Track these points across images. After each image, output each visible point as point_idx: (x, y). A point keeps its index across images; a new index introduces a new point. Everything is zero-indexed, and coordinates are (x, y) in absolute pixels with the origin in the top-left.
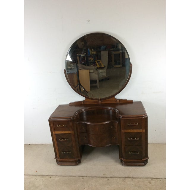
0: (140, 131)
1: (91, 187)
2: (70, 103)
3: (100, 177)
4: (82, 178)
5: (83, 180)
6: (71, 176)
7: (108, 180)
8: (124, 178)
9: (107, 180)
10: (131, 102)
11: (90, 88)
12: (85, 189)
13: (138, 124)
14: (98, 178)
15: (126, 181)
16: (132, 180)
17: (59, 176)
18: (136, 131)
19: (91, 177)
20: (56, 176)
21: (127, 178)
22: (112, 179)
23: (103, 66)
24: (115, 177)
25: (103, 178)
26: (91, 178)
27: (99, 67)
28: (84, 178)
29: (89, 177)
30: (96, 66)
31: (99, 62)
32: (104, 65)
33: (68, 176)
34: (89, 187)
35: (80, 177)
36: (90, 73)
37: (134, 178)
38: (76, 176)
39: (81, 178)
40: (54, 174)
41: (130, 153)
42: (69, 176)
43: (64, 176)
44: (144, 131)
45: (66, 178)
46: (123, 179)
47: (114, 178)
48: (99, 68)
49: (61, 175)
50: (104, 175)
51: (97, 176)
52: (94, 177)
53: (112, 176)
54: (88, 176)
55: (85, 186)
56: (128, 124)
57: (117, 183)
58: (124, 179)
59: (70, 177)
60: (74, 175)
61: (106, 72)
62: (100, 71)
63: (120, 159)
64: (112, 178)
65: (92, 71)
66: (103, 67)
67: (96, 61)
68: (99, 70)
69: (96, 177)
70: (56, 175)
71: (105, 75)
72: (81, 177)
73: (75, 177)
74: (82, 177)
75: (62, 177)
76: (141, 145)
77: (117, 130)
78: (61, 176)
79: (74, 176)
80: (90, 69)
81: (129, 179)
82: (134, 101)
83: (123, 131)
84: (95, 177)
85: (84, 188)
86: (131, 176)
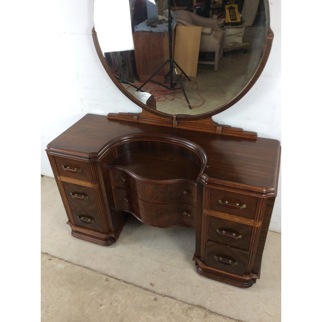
0: (249, 222)
1: (115, 305)
2: (110, 115)
3: (140, 287)
4: (107, 280)
5: (106, 283)
6: (87, 268)
7: (156, 299)
8: (189, 306)
9: (153, 298)
10: (251, 137)
11: (198, 68)
12: (102, 307)
13: (244, 206)
14: (137, 289)
15: (192, 315)
16: (206, 316)
17: (66, 261)
18: (237, 219)
19: (125, 282)
20: (61, 259)
21: (196, 308)
22: (162, 300)
23: (239, 20)
24: (171, 297)
25: (146, 292)
26: (123, 283)
27: (230, 21)
28: (110, 279)
29: (120, 280)
30: (223, 19)
31: (234, 8)
32: (241, 19)
33: (81, 266)
34: (111, 304)
35: (103, 276)
36: (203, 34)
37: (211, 312)
38: (95, 271)
39: (105, 277)
40: (58, 255)
41: (216, 257)
42: (84, 267)
43: (74, 264)
44: (259, 224)
45: (77, 268)
46: (186, 306)
47: (170, 300)
48: (228, 24)
49: (69, 260)
50: (151, 284)
51: (136, 283)
52: (129, 283)
53: (167, 293)
54: (119, 277)
55: (105, 300)
56: (220, 201)
57: (171, 313)
58: (189, 308)
59: (85, 269)
60: (93, 266)
61: (242, 34)
62: (231, 31)
63: (193, 259)
64: (165, 296)
65: (208, 30)
66: (239, 22)
67: (227, 7)
68: (228, 29)
69: (135, 285)
70: (60, 257)
71: (241, 42)
72: (105, 275)
73: (93, 272)
74: (107, 275)
75: (70, 264)
76: (245, 250)
77: (195, 201)
78: (69, 262)
79: (93, 270)
80: (204, 26)
81: (199, 311)
82: (259, 136)
83: (205, 212)
84: (132, 284)
85: (101, 305)
86: (207, 305)
